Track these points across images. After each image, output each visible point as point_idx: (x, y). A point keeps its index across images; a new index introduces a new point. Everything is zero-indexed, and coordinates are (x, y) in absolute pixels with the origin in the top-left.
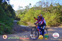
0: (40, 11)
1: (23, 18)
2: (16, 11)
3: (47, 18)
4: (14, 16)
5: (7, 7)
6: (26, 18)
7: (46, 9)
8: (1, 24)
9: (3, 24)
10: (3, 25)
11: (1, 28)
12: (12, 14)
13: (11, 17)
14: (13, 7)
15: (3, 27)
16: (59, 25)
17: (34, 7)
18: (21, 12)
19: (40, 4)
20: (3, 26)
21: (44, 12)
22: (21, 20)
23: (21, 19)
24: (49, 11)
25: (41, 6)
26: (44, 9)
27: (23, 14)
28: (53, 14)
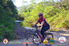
0: (52, 7)
1: (28, 17)
3: (62, 16)
4: (16, 15)
5: (6, 2)
6: (32, 17)
7: (60, 4)
10: (3, 28)
13: (12, 16)
14: (14, 2)
17: (43, 1)
18: (25, 9)
21: (57, 9)
22: (26, 20)
23: (25, 18)
24: (64, 6)
26: (57, 4)
27: (28, 12)
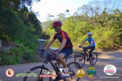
2: (43, 23)
8: (18, 44)
9: (21, 45)
11: (18, 52)
12: (36, 29)
15: (22, 51)
16: (118, 47)
19: (85, 11)
20: (22, 49)
25: (86, 14)
28: (108, 29)
